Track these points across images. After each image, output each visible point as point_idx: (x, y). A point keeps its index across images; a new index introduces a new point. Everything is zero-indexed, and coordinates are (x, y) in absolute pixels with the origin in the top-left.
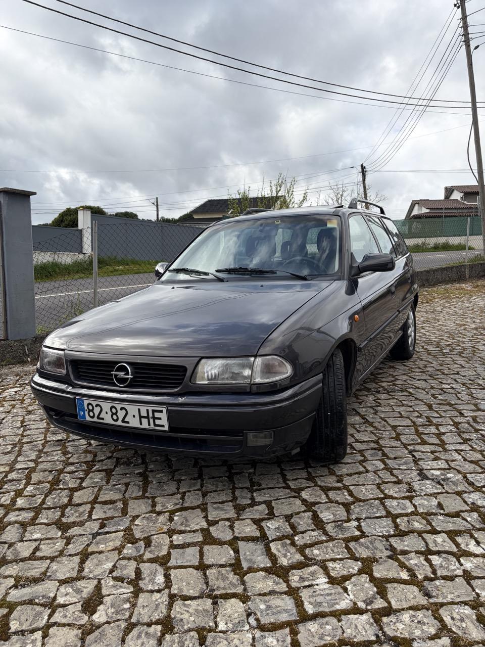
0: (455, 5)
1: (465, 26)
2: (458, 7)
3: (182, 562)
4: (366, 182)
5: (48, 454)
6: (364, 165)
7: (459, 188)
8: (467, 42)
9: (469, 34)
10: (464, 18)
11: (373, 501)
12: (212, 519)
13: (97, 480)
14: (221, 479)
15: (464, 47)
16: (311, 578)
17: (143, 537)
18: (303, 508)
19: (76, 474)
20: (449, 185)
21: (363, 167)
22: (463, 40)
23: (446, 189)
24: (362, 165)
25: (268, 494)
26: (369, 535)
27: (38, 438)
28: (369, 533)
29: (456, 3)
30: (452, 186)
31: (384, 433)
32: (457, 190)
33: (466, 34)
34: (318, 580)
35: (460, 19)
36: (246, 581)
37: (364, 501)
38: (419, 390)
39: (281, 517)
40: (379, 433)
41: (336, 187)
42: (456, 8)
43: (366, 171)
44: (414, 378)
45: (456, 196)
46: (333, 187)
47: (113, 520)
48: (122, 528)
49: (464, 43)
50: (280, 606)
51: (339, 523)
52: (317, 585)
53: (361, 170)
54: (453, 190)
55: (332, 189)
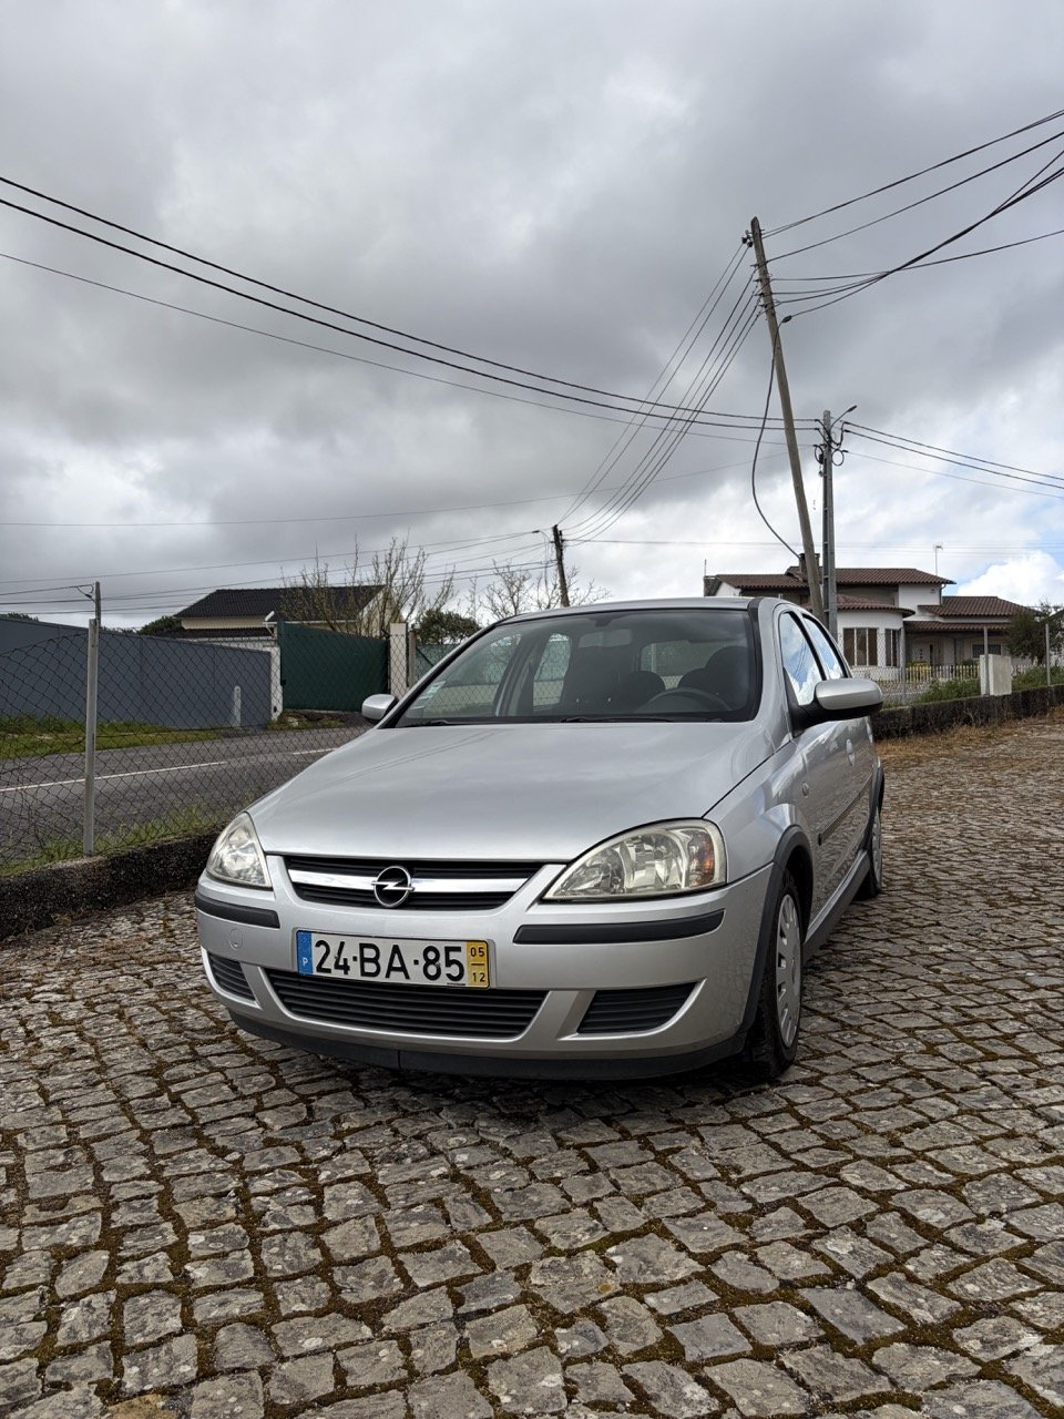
0: (744, 241)
1: (765, 280)
2: (750, 245)
3: (714, 1350)
4: (564, 561)
5: (175, 1157)
6: (559, 528)
7: (733, 580)
8: (770, 308)
9: (771, 293)
10: (762, 264)
11: (995, 1176)
12: (701, 1251)
13: (356, 1202)
14: (644, 1166)
15: (764, 316)
16: (1006, 1338)
17: (577, 1308)
18: (873, 1207)
19: (288, 1194)
20: (712, 573)
21: (557, 533)
22: (762, 302)
23: (707, 580)
24: (555, 528)
25: (774, 1185)
26: (1045, 1241)
27: (114, 1125)
28: (1041, 1237)
29: (745, 236)
30: (718, 576)
31: (898, 1044)
32: (729, 583)
33: (767, 294)
34: (1023, 1341)
35: (755, 266)
36: (882, 1365)
37: (980, 1177)
38: (894, 960)
39: (843, 1228)
40: (887, 1045)
41: (506, 570)
42: (746, 245)
43: (563, 541)
44: (863, 938)
45: (728, 594)
46: (501, 570)
47: (473, 1283)
48: (511, 1297)
49: (764, 309)
50: (992, 1404)
51: (967, 1225)
52: (1028, 1349)
53: (552, 539)
54: (720, 583)
55: (501, 574)
